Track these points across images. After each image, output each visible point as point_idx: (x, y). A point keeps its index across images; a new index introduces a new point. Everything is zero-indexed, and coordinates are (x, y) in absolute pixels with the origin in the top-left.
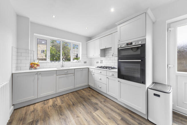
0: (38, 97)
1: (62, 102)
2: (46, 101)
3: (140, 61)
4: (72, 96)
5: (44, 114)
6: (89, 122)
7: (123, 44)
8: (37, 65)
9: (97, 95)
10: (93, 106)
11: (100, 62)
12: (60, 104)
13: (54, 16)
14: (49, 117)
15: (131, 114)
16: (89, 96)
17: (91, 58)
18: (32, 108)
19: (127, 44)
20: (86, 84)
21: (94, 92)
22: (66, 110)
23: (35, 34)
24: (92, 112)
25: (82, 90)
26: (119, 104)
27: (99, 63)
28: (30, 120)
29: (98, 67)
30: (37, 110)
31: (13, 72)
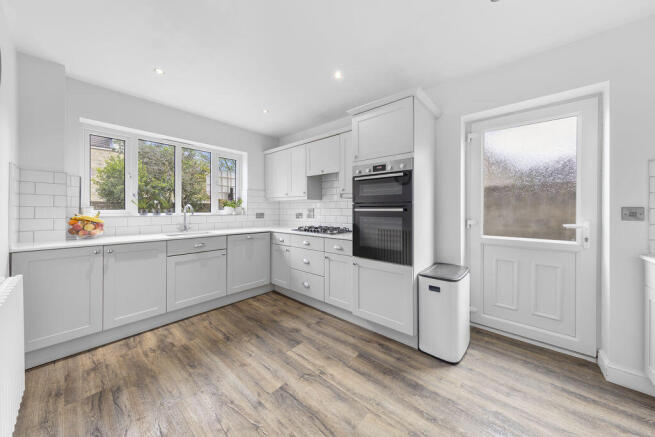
0: (106, 328)
1: (191, 335)
2: (132, 339)
3: (401, 210)
4: (222, 317)
5: (134, 373)
6: (276, 371)
7: (365, 166)
8: (93, 222)
9: (299, 308)
10: (286, 338)
11: (305, 213)
12: (184, 341)
13: (159, 71)
14: (154, 377)
15: (383, 342)
16: (274, 313)
17: (279, 202)
18: (85, 361)
19: (375, 168)
20: (264, 281)
21: (289, 303)
22: (206, 354)
23: (82, 120)
24: (284, 350)
25: (251, 301)
26: (356, 325)
27: (305, 216)
28: (90, 390)
29: (300, 229)
30: (107, 366)
31: (14, 248)
